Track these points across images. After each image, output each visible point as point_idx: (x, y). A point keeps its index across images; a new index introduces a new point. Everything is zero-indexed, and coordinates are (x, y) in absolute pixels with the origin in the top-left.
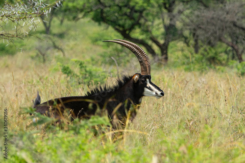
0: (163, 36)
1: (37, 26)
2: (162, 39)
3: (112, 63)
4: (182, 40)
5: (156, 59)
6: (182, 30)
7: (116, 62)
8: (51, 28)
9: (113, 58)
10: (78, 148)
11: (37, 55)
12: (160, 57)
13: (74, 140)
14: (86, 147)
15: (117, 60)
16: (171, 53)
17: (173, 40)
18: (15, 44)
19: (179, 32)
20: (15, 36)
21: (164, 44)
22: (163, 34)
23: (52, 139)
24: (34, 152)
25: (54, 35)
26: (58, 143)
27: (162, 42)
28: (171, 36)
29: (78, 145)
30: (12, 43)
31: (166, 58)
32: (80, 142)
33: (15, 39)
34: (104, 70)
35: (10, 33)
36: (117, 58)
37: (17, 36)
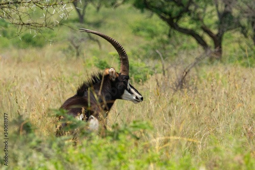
0: (216, 25)
1: (70, 15)
2: (215, 28)
3: (156, 57)
4: (239, 30)
5: (209, 52)
6: (238, 18)
7: (161, 55)
8: (86, 17)
9: (157, 51)
10: (116, 157)
11: (70, 48)
12: (213, 50)
13: (112, 148)
14: (125, 156)
15: (162, 54)
16: (226, 45)
17: (228, 30)
18: (44, 34)
19: (236, 21)
20: (44, 25)
21: (217, 35)
22: (216, 23)
23: (87, 146)
24: (65, 161)
25: (89, 24)
26: (94, 151)
27: (215, 32)
28: (226, 25)
29: (116, 153)
30: (40, 34)
31: (220, 51)
32: (119, 150)
33: (44, 29)
34: (147, 65)
35: (38, 22)
36: (163, 51)
37: (46, 26)
